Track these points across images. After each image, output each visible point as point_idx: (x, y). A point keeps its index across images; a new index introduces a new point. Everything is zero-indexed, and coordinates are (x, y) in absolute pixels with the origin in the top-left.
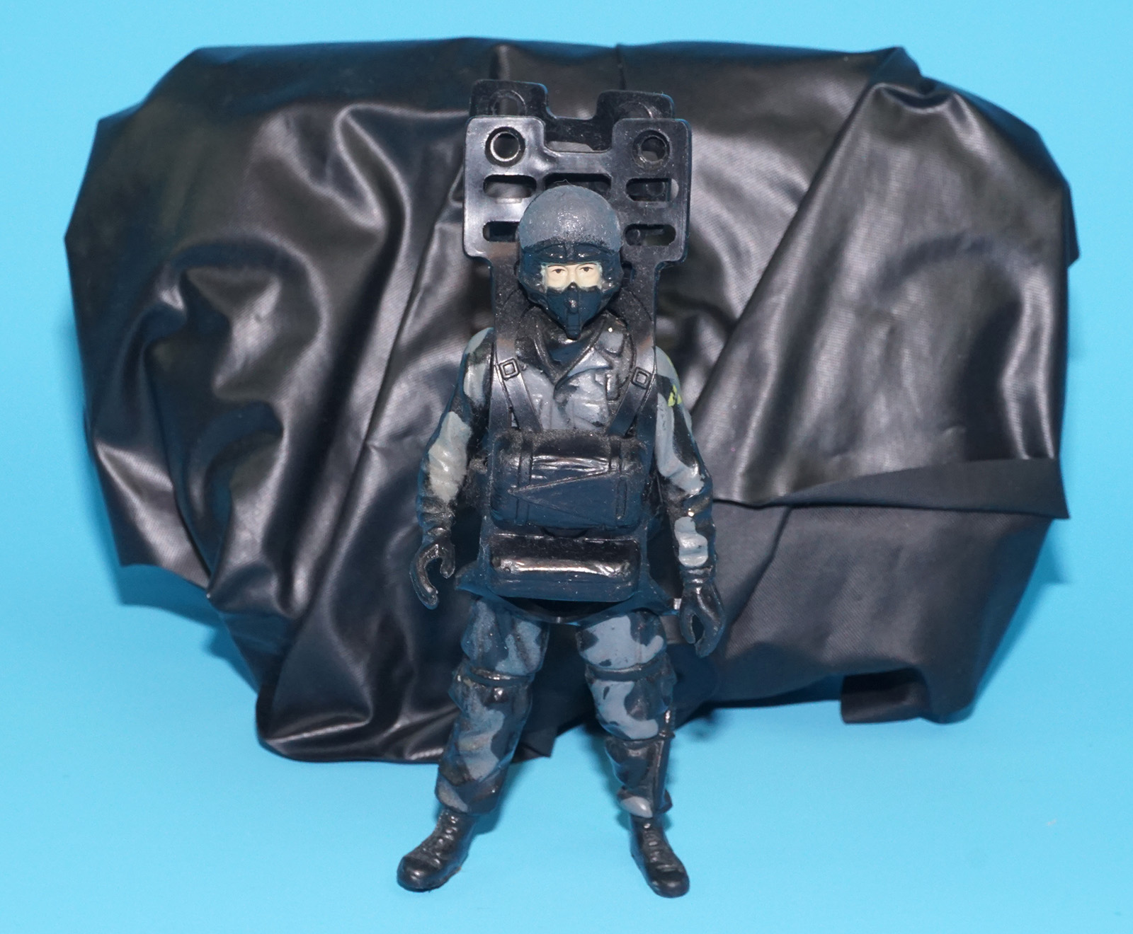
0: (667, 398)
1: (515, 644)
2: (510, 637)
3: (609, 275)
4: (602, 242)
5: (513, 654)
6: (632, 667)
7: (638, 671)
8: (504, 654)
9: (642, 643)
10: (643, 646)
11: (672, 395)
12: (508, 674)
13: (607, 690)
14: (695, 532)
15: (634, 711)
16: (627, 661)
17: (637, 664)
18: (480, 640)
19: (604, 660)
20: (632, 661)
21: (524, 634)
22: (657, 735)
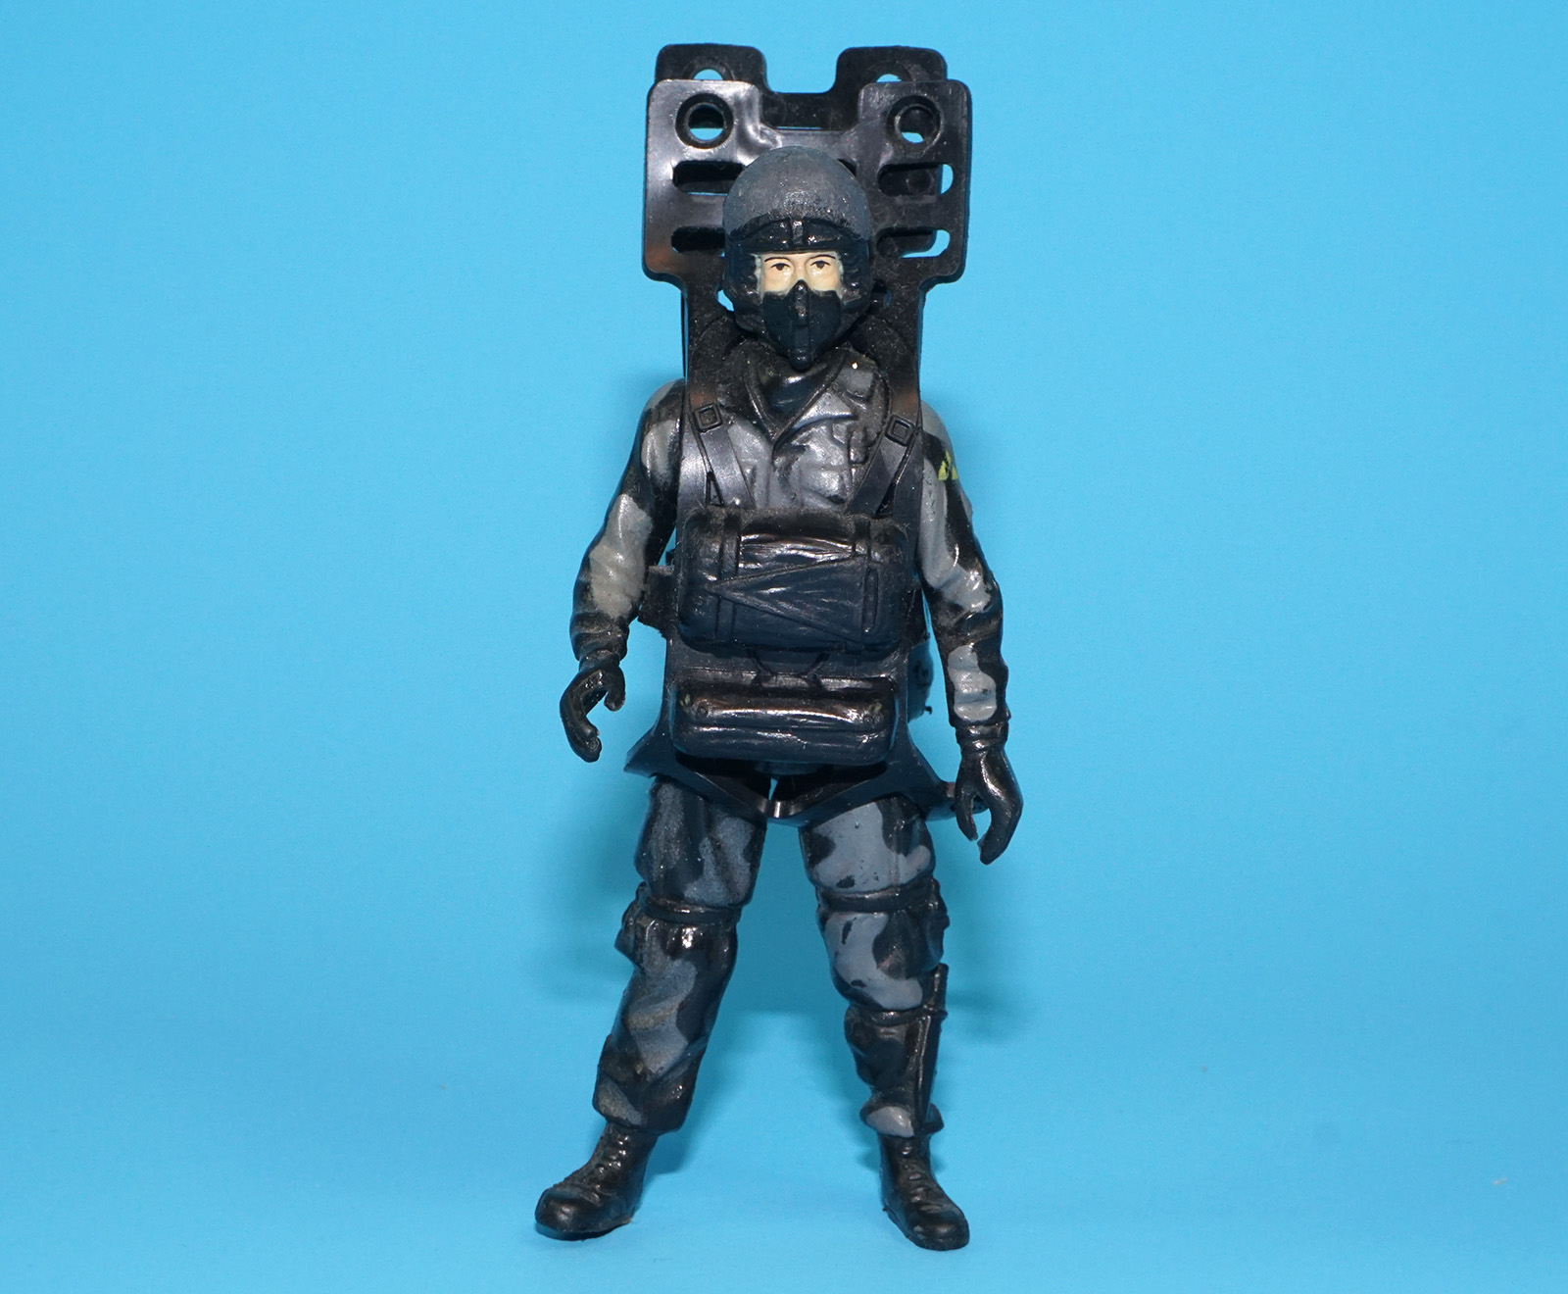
0: (937, 468)
1: (713, 853)
2: (706, 841)
3: (853, 278)
4: (843, 221)
5: (710, 871)
6: (883, 890)
7: (895, 897)
8: (697, 870)
9: (898, 852)
10: (901, 856)
11: (944, 463)
12: (701, 903)
13: (848, 927)
14: (978, 669)
15: (886, 964)
16: (877, 879)
17: (891, 886)
18: (662, 849)
19: (843, 877)
20: (884, 882)
21: (726, 841)
22: (921, 1006)
